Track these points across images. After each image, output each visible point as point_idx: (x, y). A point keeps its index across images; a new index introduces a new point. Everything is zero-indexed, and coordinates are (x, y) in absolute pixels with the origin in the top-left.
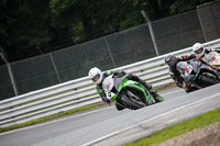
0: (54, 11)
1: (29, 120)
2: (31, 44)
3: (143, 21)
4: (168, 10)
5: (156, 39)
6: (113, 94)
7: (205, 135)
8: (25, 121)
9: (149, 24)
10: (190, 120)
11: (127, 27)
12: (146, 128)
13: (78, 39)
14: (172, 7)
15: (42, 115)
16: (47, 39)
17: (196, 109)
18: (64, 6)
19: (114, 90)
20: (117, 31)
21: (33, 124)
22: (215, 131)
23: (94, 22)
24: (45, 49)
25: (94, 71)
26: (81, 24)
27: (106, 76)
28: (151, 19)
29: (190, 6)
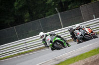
0: (16, 8)
1: (4, 56)
2: (6, 23)
3: (56, 13)
4: (67, 8)
5: (62, 21)
6: (50, 43)
7: (84, 63)
8: (3, 57)
9: (59, 14)
10: (77, 56)
11: (49, 15)
12: (58, 60)
13: (27, 20)
14: (69, 6)
15: (11, 55)
16: (13, 21)
17: (80, 51)
18: (21, 6)
19: (51, 42)
20: (44, 17)
21: (6, 58)
22: (88, 62)
23: (34, 13)
24: (12, 25)
25: (41, 34)
26: (28, 13)
27: (47, 36)
28: (60, 11)
29: (77, 6)
